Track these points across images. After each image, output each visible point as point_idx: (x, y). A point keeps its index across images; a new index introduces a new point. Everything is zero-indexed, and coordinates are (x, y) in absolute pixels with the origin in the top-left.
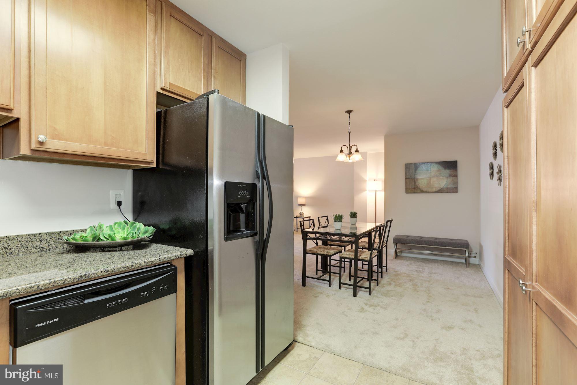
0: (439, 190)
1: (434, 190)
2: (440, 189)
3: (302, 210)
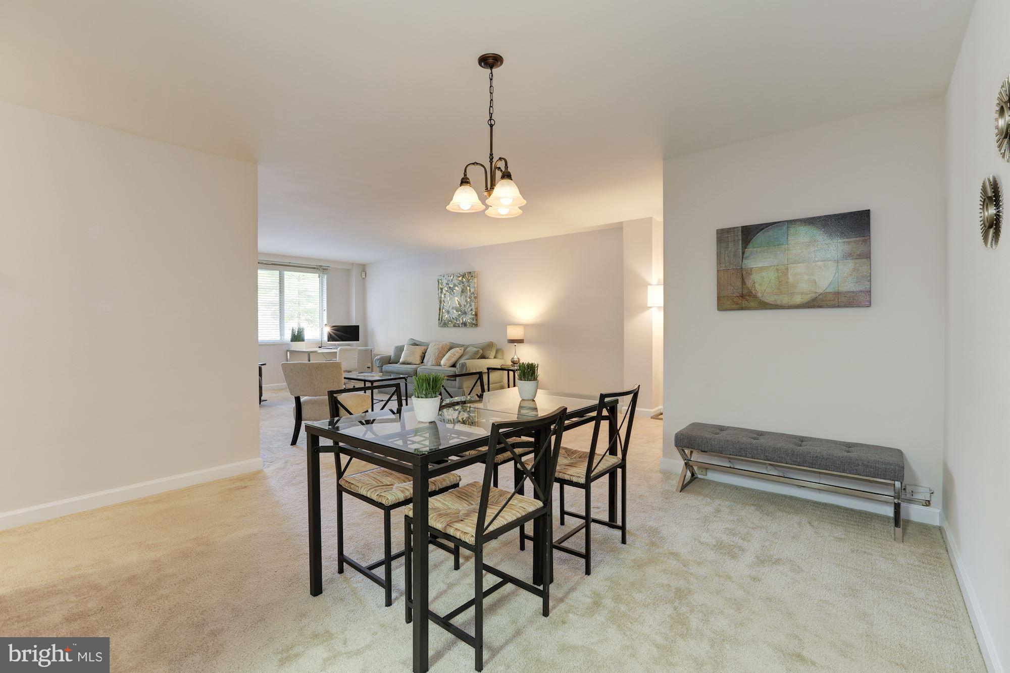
0: (814, 300)
1: (798, 300)
2: (814, 295)
3: (515, 352)
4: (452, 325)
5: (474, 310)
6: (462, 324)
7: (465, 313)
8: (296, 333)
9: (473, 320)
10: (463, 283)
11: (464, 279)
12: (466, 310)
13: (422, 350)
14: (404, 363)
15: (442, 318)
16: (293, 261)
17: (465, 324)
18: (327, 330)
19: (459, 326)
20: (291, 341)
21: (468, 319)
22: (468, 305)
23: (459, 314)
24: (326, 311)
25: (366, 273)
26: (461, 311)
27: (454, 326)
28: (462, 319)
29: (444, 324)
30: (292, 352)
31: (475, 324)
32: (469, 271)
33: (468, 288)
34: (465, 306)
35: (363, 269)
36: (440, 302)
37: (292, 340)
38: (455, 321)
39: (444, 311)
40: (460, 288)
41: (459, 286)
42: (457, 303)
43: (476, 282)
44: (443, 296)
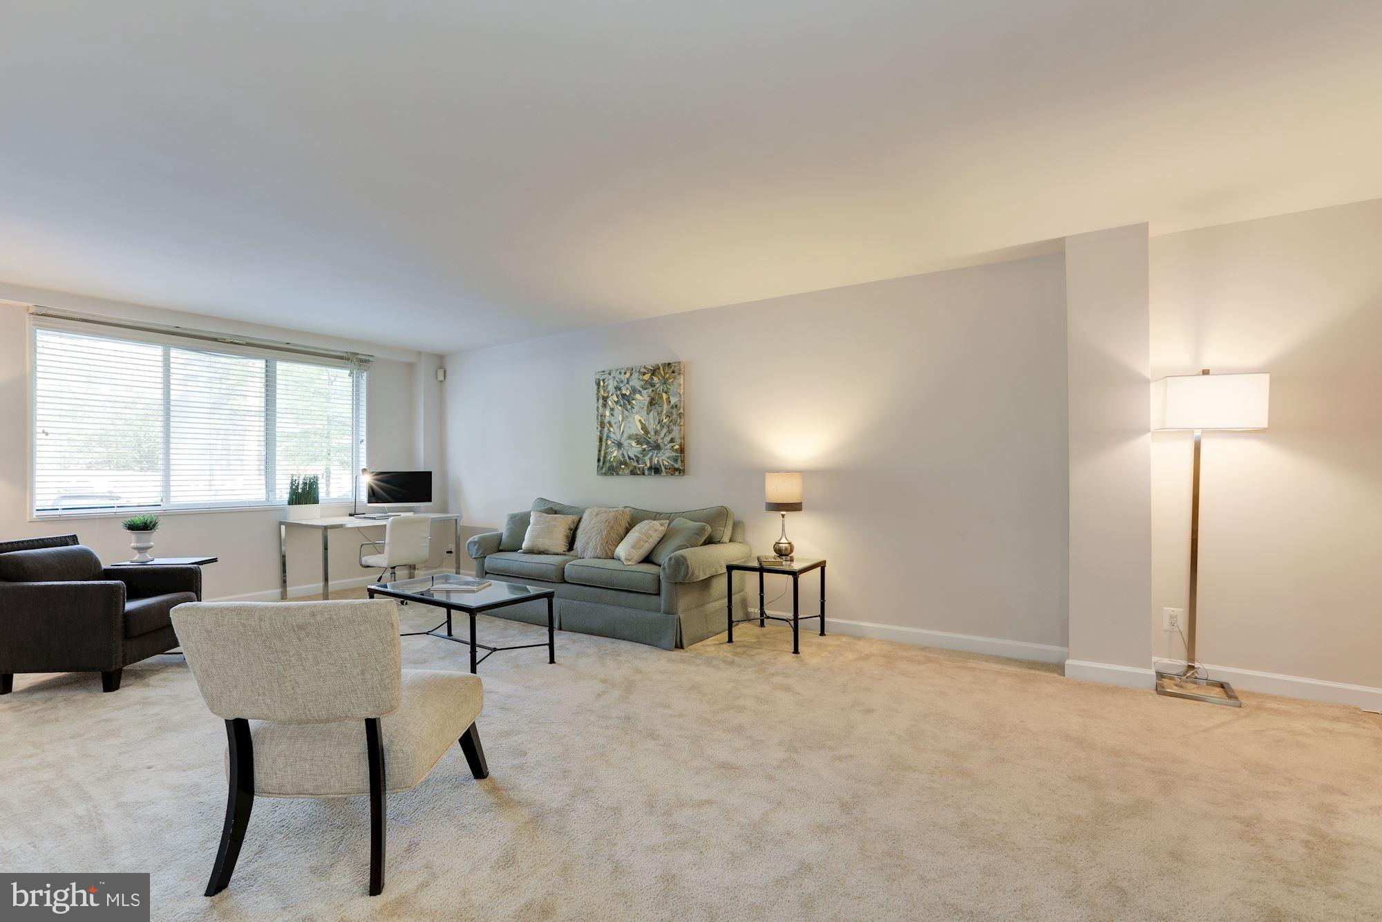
3: (783, 530)
4: (627, 471)
5: (678, 441)
6: (650, 468)
7: (657, 447)
8: (300, 487)
9: (676, 461)
10: (653, 385)
11: (655, 379)
12: (660, 441)
13: (570, 522)
14: (530, 552)
15: (605, 457)
16: (296, 341)
17: (656, 470)
18: (366, 480)
19: (644, 474)
20: (289, 504)
21: (664, 458)
22: (665, 430)
23: (644, 450)
24: (365, 442)
25: (445, 371)
26: (648, 443)
27: (633, 473)
28: (651, 459)
29: (608, 468)
30: (290, 526)
31: (678, 470)
32: (667, 362)
33: (665, 396)
34: (656, 432)
35: (440, 363)
36: (602, 425)
37: (291, 502)
38: (635, 464)
39: (609, 442)
40: (646, 396)
41: (644, 392)
42: (640, 428)
43: (682, 382)
44: (608, 413)
